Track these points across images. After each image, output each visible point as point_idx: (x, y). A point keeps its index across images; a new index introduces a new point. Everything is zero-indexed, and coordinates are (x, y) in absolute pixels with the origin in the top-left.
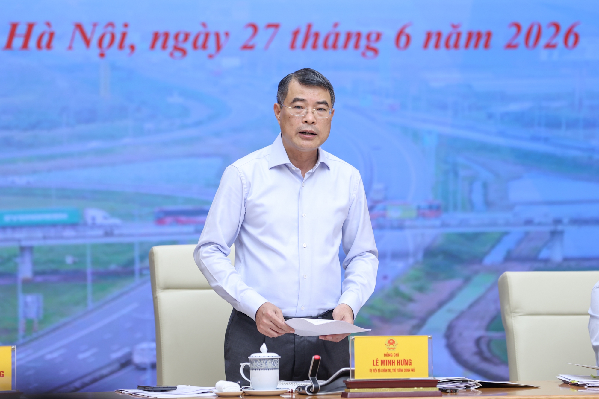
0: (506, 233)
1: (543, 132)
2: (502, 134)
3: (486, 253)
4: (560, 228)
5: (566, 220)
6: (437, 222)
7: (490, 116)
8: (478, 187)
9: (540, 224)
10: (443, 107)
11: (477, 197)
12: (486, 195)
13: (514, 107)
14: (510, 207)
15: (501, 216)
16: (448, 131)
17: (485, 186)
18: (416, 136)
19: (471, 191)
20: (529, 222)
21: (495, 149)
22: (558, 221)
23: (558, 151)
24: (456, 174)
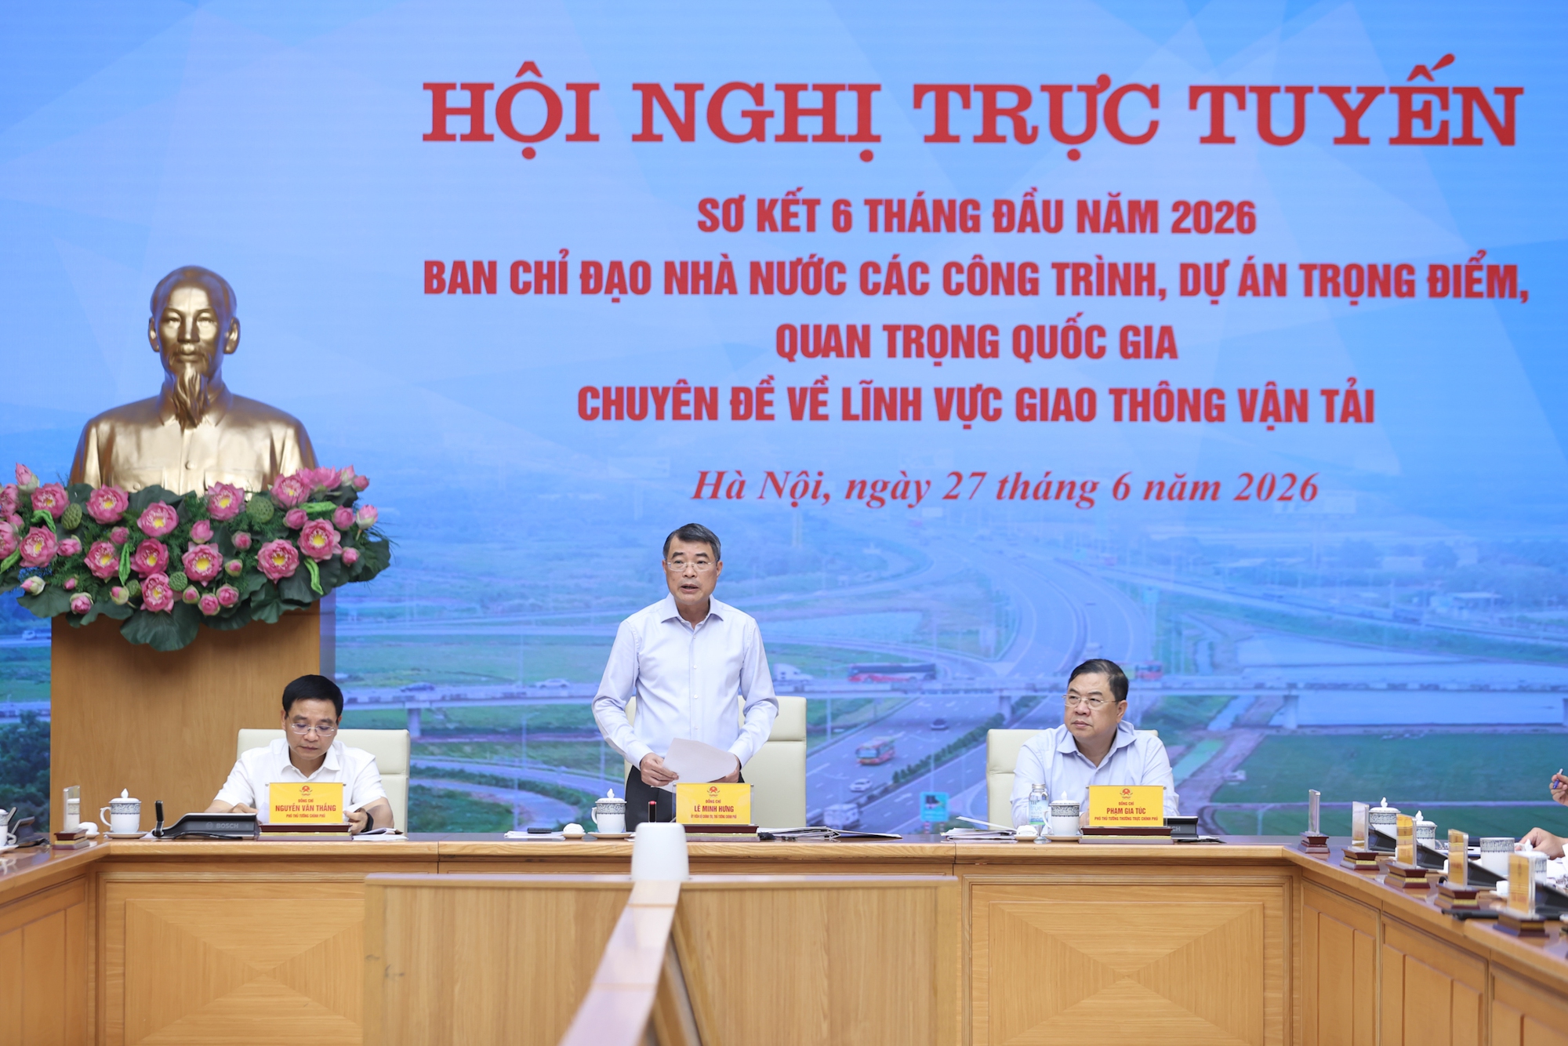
0: (1235, 698)
1: (1277, 590)
2: (1230, 591)
3: (1212, 719)
4: (1294, 693)
5: (1301, 685)
6: (1158, 685)
7: (1218, 573)
8: (1203, 647)
9: (1271, 688)
10: (1166, 561)
11: (1203, 658)
12: (1211, 656)
13: (1244, 563)
14: (1239, 670)
15: (1228, 680)
16: (1170, 587)
17: (1211, 647)
18: (1135, 592)
19: (1195, 652)
20: (1260, 686)
21: (1223, 607)
22: (1292, 686)
23: (1293, 611)
24: (1179, 634)
